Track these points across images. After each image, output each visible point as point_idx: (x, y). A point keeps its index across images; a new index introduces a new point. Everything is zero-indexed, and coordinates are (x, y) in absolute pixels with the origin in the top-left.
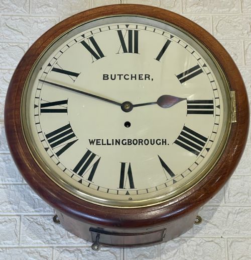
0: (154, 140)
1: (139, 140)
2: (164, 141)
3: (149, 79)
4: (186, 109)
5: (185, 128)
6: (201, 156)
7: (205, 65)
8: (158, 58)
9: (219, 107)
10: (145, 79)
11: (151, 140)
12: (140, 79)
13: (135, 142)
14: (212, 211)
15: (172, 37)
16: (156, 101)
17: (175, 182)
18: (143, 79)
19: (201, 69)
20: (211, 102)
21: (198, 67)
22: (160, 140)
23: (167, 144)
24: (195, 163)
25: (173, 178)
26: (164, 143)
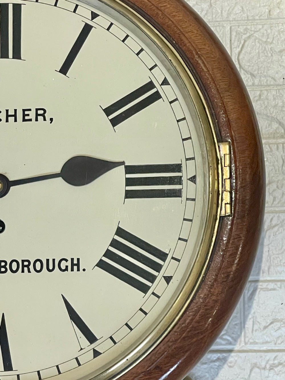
0: (54, 260)
1: (23, 261)
2: (75, 262)
3: (45, 120)
4: (122, 188)
5: (120, 232)
6: (153, 293)
7: (165, 82)
8: (64, 70)
9: (193, 179)
10: (37, 120)
11: (48, 260)
12: (24, 120)
13: (14, 266)
14: (217, 364)
15: (94, 16)
16: (58, 170)
17: (96, 354)
18: (30, 120)
19: (157, 92)
20: (178, 168)
21: (150, 85)
22: (66, 260)
23: (81, 269)
24: (141, 310)
25: (93, 345)
26: (75, 268)
